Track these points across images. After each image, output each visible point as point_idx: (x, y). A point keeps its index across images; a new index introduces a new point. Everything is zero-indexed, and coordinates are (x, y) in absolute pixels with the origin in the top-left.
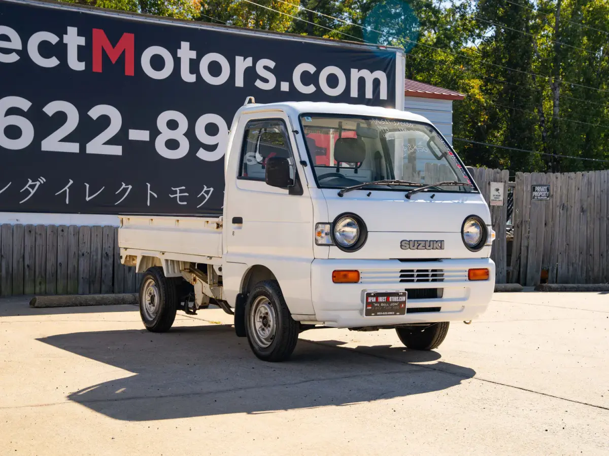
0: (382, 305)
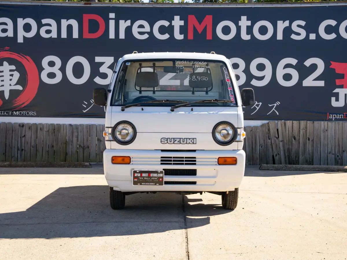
0: (145, 178)
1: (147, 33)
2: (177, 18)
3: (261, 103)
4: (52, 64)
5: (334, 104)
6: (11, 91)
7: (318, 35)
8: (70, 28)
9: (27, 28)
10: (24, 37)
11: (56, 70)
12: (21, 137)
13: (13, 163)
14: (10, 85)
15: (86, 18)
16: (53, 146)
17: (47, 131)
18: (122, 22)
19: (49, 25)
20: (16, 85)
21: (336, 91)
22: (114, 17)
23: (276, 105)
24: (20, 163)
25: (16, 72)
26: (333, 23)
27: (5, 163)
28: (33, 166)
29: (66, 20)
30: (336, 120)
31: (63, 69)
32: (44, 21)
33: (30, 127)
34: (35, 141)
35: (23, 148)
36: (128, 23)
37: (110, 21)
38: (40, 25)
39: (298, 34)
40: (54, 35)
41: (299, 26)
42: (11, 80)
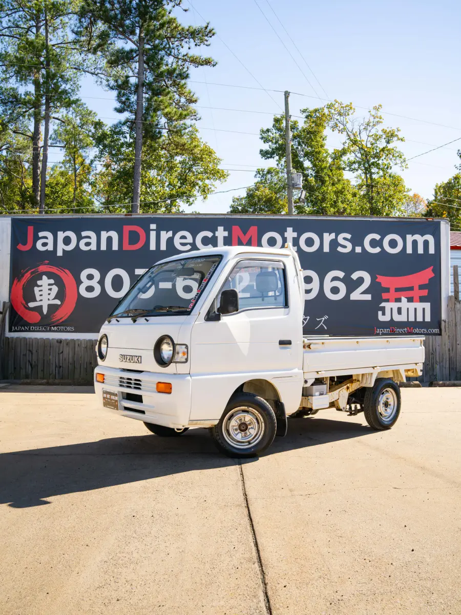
1: (190, 244)
2: (221, 229)
3: (308, 317)
4: (90, 277)
5: (381, 318)
6: (49, 305)
7: (363, 249)
8: (109, 240)
9: (67, 241)
10: (63, 250)
11: (94, 283)
12: (58, 354)
13: (51, 381)
14: (49, 299)
15: (127, 229)
16: (91, 363)
17: (85, 348)
18: (163, 233)
19: (89, 237)
20: (53, 299)
21: (383, 304)
22: (155, 228)
23: (323, 319)
24: (57, 381)
25: (54, 286)
26: (377, 237)
27: (43, 381)
28: (70, 385)
29: (106, 232)
30: (383, 334)
31: (102, 282)
32: (84, 234)
33: (68, 342)
34: (73, 357)
35: (61, 365)
36: (170, 234)
37: (151, 232)
38: (79, 238)
39: (345, 247)
40: (93, 247)
41: (345, 239)
42: (49, 294)
